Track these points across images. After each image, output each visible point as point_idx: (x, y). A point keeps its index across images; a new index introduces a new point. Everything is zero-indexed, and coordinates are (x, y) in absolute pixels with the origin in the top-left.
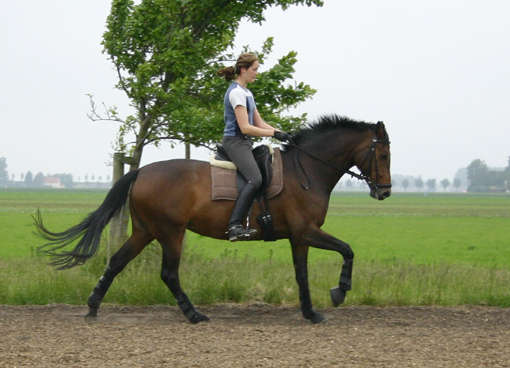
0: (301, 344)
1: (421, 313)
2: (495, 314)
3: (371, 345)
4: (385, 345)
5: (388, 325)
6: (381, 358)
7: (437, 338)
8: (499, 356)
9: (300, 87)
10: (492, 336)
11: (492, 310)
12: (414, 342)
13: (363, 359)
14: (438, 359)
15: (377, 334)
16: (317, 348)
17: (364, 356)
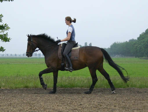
0: (8, 99)
1: (42, 90)
2: (63, 90)
3: (28, 99)
4: (33, 99)
5: (32, 93)
6: (32, 102)
7: (47, 97)
8: (66, 101)
9: (5, 25)
10: (62, 96)
11: (62, 89)
12: (41, 98)
13: (26, 103)
14: (48, 102)
15: (30, 96)
16: (13, 100)
17: (27, 102)
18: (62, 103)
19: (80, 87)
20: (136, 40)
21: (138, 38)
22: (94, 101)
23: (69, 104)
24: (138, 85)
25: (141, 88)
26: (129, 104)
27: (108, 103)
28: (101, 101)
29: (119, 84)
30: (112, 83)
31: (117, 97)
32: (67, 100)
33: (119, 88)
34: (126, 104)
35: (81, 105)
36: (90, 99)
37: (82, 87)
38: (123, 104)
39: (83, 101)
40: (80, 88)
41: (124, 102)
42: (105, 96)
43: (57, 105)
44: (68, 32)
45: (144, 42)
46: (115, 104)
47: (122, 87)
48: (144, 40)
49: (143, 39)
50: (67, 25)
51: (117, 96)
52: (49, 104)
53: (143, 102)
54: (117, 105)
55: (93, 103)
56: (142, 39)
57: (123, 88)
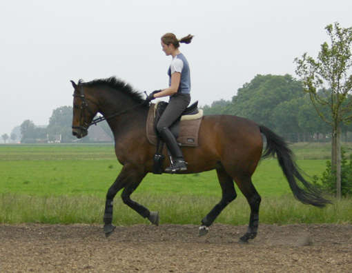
18: (42, 264)
19: (88, 222)
20: (228, 101)
21: (235, 99)
22: (120, 257)
23: (59, 267)
24: (228, 217)
25: (237, 224)
26: (206, 265)
27: (155, 262)
28: (138, 259)
29: (183, 214)
30: (219, 213)
31: (177, 247)
32: (55, 256)
33: (183, 224)
34: (199, 266)
35: (88, 267)
36: (113, 253)
37: (93, 222)
38: (191, 265)
39: (93, 257)
40: (89, 225)
41: (194, 261)
42: (149, 246)
43: (29, 268)
44: (172, 73)
45: (248, 107)
46: (171, 264)
47: (190, 223)
48: (248, 102)
49: (247, 99)
50: (168, 54)
51: (178, 245)
52: (10, 266)
53: (240, 259)
54: (177, 268)
55: (117, 264)
56: (243, 101)
57: (192, 225)
